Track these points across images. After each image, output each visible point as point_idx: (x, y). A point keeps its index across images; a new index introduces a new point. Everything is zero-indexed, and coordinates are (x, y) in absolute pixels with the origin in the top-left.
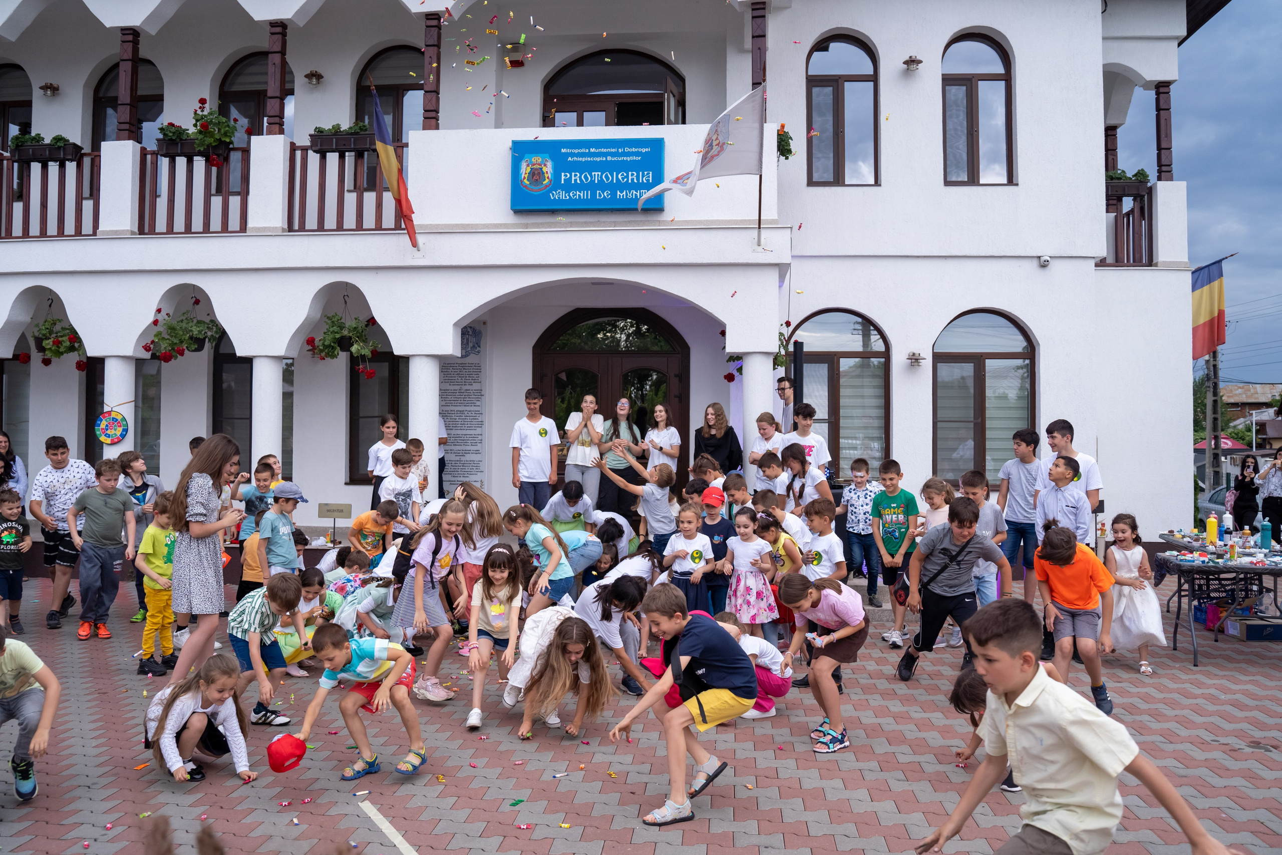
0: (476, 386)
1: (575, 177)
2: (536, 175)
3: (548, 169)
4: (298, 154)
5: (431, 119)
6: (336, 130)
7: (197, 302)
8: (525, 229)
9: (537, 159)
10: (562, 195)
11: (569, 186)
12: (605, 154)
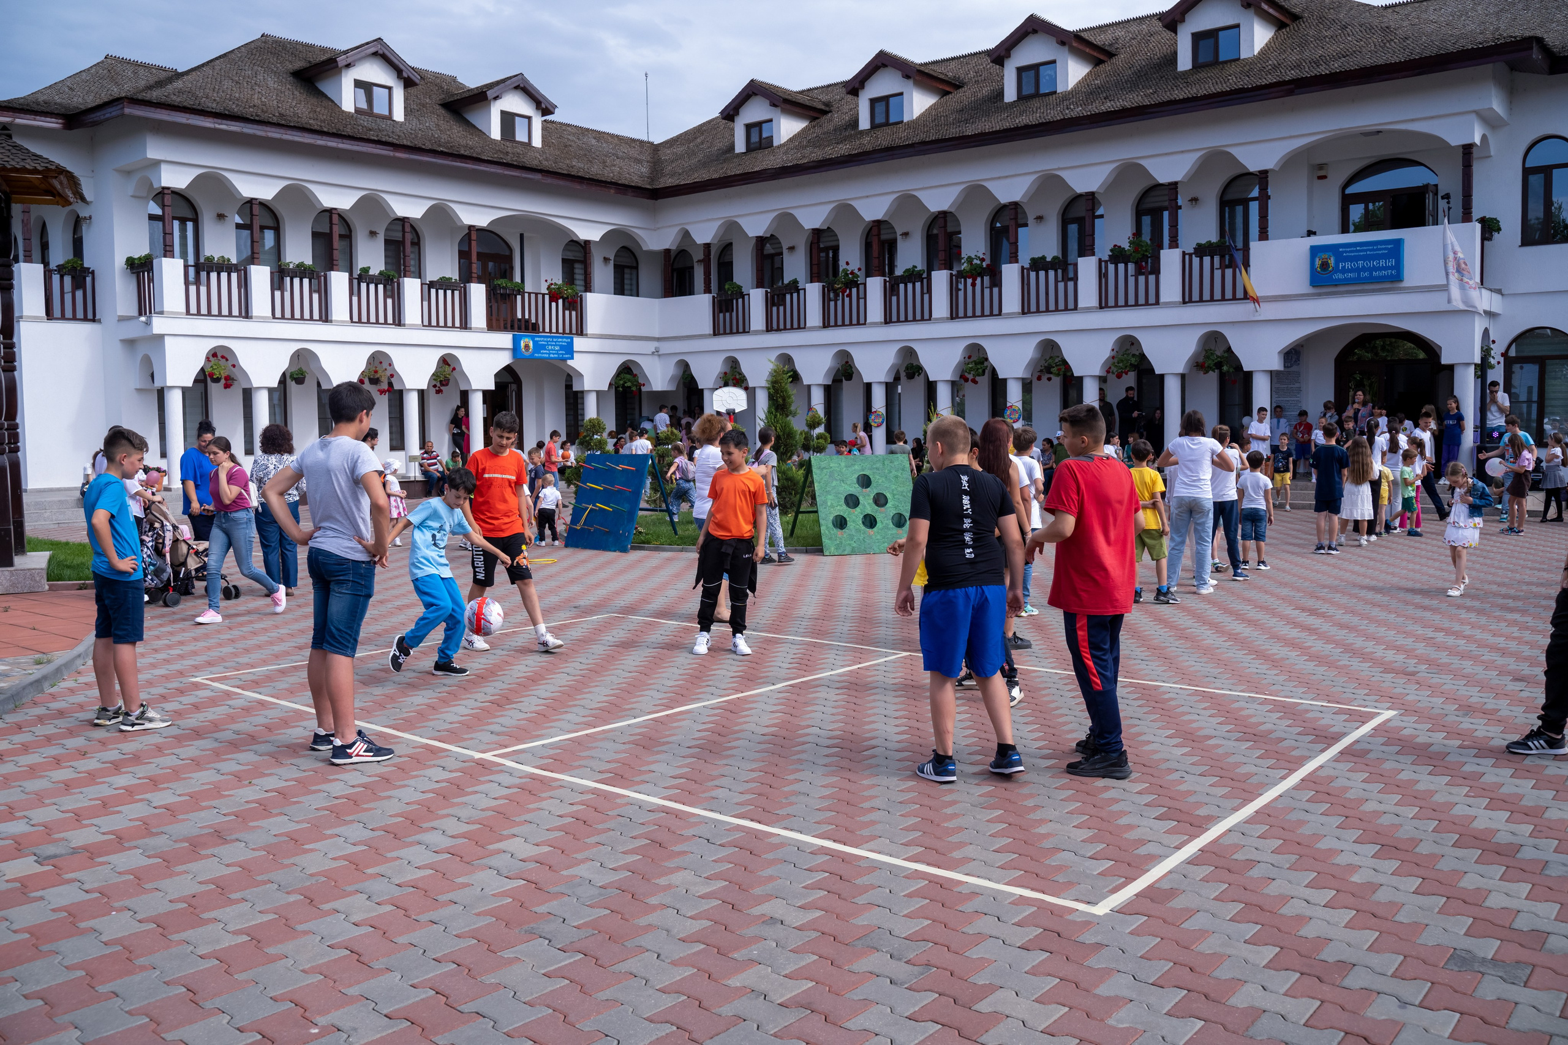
0: (1297, 385)
1: (1348, 265)
2: (1325, 265)
3: (1332, 262)
4: (1187, 257)
5: (1264, 235)
6: (1210, 244)
7: (1132, 344)
8: (1319, 295)
9: (1324, 256)
10: (1341, 276)
11: (1344, 271)
12: (1366, 251)
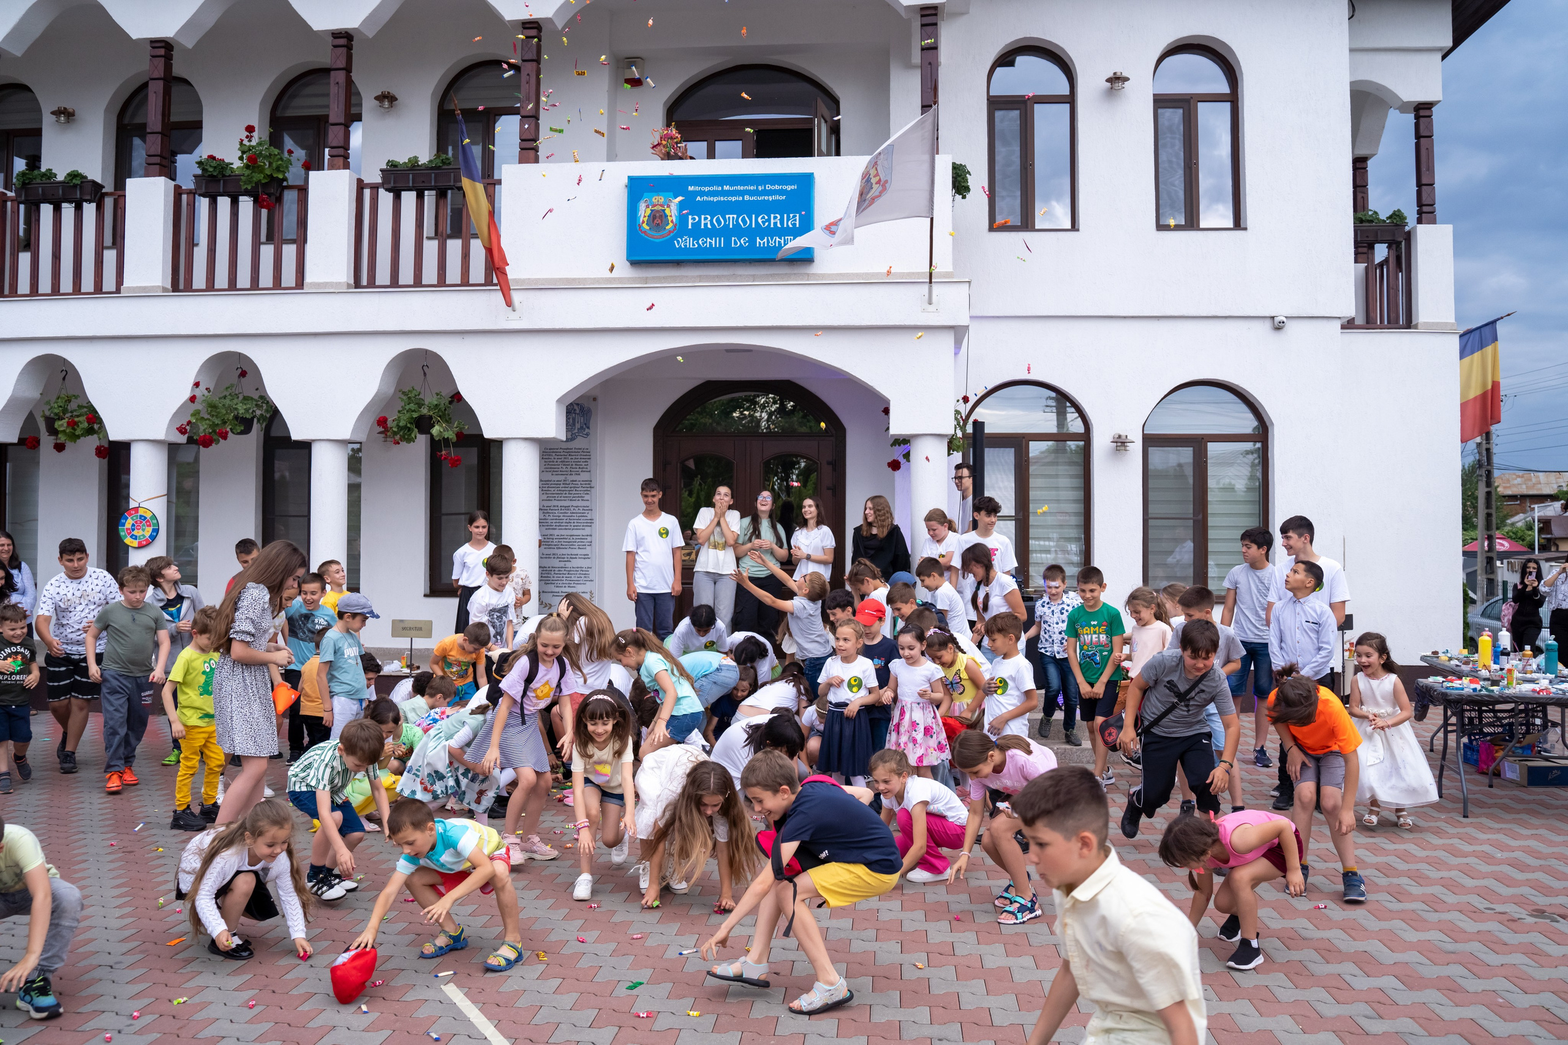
0: (584, 476)
1: (706, 221)
2: (658, 218)
3: (672, 212)
4: (367, 193)
5: (529, 151)
6: (413, 164)
7: (243, 374)
8: (646, 282)
9: (658, 199)
10: (689, 243)
11: (697, 232)
12: (742, 193)
